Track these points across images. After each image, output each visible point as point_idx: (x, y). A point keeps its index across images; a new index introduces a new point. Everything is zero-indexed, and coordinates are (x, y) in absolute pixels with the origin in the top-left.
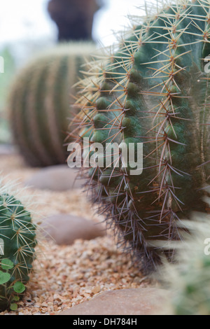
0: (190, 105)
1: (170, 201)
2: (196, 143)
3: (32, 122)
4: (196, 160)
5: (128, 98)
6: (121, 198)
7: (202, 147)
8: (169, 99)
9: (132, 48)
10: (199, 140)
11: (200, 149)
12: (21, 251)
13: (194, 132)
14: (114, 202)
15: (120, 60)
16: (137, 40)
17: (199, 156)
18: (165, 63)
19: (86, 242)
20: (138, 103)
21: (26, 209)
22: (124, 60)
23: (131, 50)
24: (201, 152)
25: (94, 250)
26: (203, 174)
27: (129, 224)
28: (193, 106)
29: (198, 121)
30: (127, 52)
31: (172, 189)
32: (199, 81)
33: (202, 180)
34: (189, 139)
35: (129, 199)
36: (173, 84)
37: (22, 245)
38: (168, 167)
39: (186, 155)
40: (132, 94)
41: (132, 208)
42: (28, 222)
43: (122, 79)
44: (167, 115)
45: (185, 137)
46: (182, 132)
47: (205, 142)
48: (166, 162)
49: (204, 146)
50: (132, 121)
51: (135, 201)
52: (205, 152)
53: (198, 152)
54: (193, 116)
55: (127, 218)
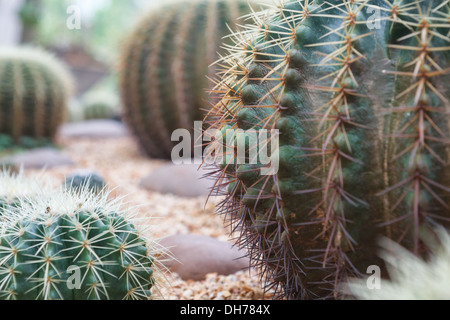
0: (371, 104)
1: (339, 237)
2: (378, 159)
3: (153, 93)
4: (376, 182)
5: (286, 91)
6: (272, 229)
7: (386, 164)
8: (343, 97)
9: (293, 20)
10: (382, 155)
11: (383, 167)
12: (132, 294)
13: (376, 143)
14: (261, 232)
15: (276, 36)
16: (301, 9)
17: (381, 176)
18: (338, 47)
19: (222, 278)
20: (299, 97)
21: (141, 237)
22: (282, 36)
23: (291, 23)
24: (384, 171)
25: (231, 291)
26: (386, 202)
27: (282, 263)
28: (375, 107)
29: (381, 128)
30: (286, 25)
31: (342, 221)
32: (384, 71)
33: (383, 209)
34: (369, 153)
35: (283, 230)
36: (349, 76)
37: (134, 287)
38: (338, 191)
39: (363, 174)
40: (291, 84)
41: (286, 243)
42: (142, 256)
43: (279, 63)
44: (338, 119)
45: (363, 149)
46: (358, 143)
47: (390, 157)
48: (336, 184)
49: (389, 164)
50: (291, 122)
51: (291, 232)
52: (389, 172)
53: (380, 171)
54: (375, 120)
55: (278, 255)
